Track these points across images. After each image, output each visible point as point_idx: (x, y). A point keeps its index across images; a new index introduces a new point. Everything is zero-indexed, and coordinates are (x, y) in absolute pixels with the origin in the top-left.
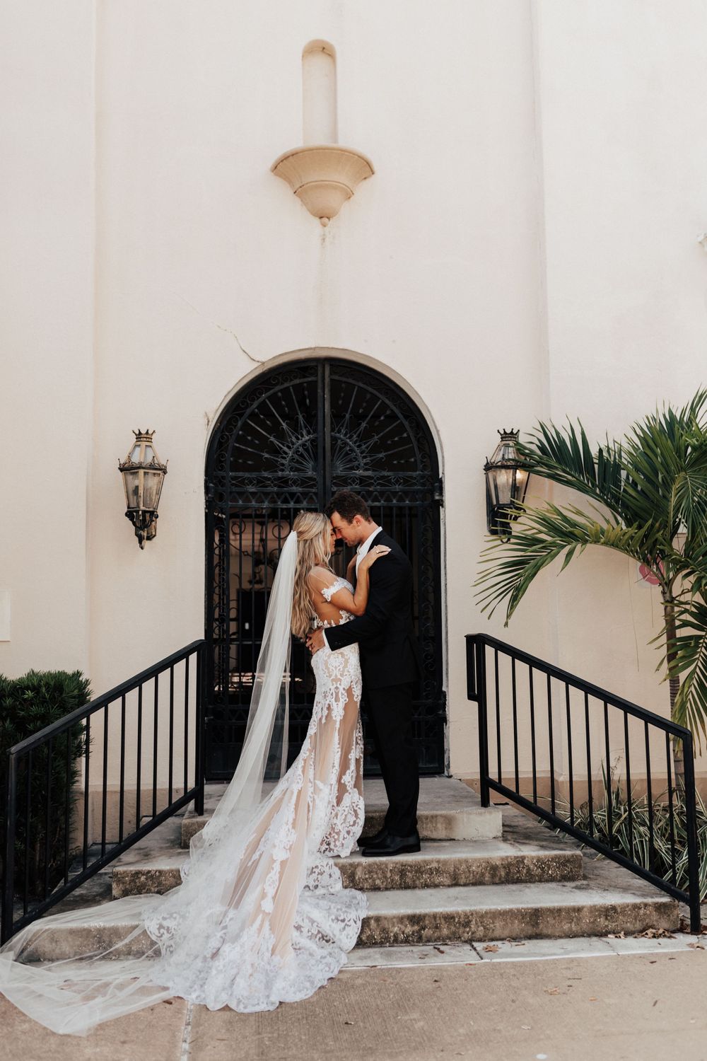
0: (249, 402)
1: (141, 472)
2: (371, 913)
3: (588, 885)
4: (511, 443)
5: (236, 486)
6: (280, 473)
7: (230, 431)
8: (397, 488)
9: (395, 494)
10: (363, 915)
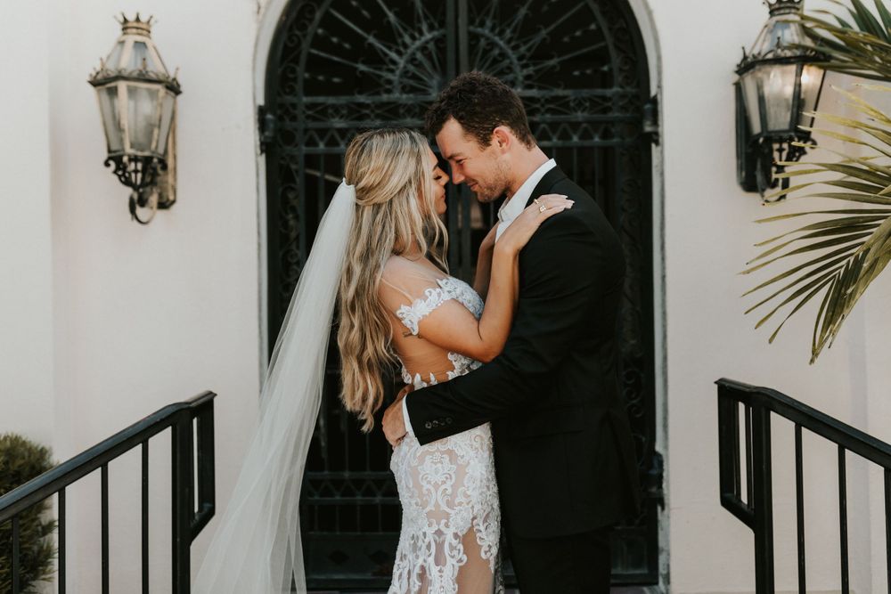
1: (122, 86)
5: (315, 119)
7: (303, 28)
8: (580, 116)
9: (575, 126)
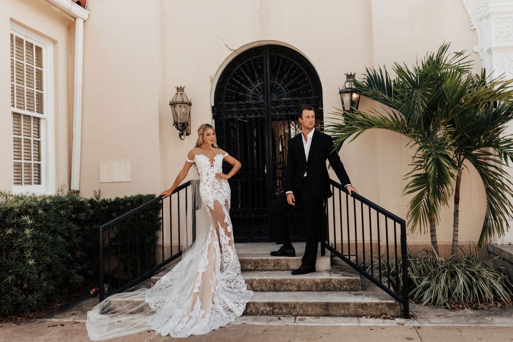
0: (233, 69)
2: (251, 301)
3: (362, 293)
4: (351, 80)
5: (228, 109)
6: (247, 101)
7: (224, 83)
10: (247, 301)
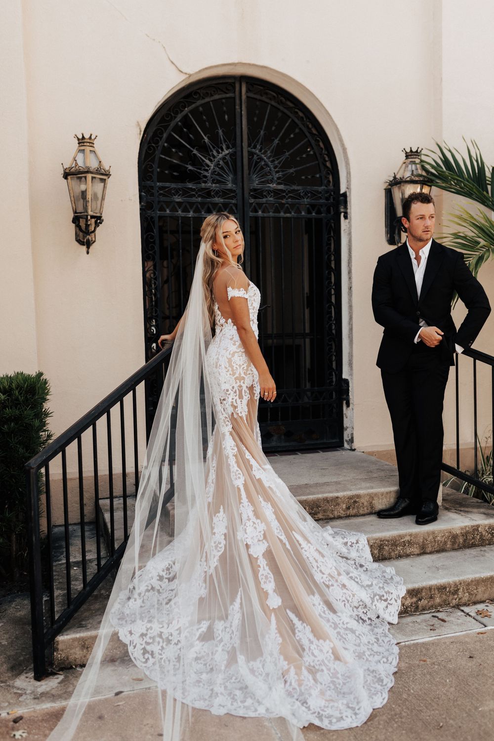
0: (173, 115)
1: (89, 176)
4: (417, 161)
6: (203, 184)
7: (157, 142)
8: (306, 201)
9: (303, 206)
